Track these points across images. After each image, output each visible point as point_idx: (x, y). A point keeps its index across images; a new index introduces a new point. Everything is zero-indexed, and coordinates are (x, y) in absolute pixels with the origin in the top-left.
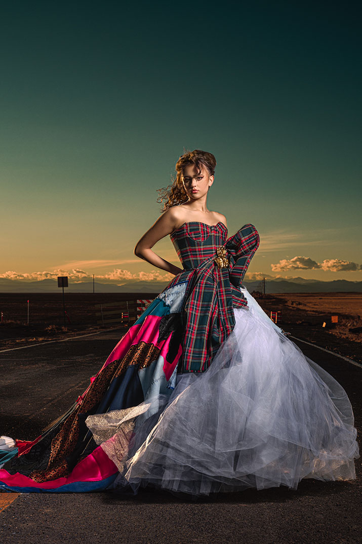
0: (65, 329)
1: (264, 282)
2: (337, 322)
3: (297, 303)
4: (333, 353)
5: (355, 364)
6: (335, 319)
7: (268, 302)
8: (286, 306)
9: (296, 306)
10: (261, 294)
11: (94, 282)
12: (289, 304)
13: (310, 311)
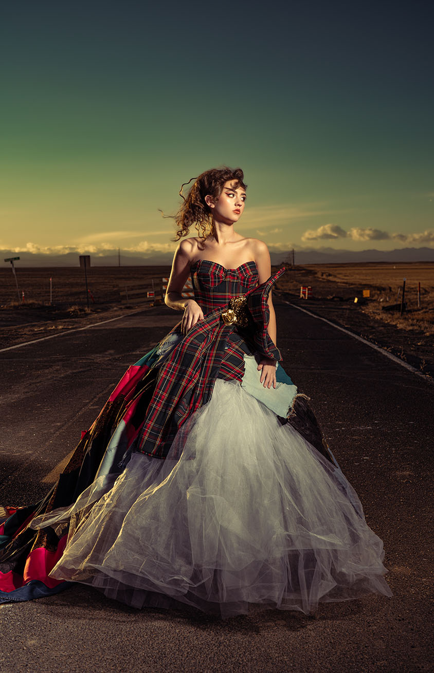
0: (88, 310)
1: (293, 252)
2: (369, 296)
3: (327, 274)
4: (368, 343)
5: (394, 360)
6: (366, 293)
7: (298, 274)
8: (315, 277)
9: (326, 278)
10: (291, 265)
11: (119, 255)
12: (319, 275)
13: (341, 283)
